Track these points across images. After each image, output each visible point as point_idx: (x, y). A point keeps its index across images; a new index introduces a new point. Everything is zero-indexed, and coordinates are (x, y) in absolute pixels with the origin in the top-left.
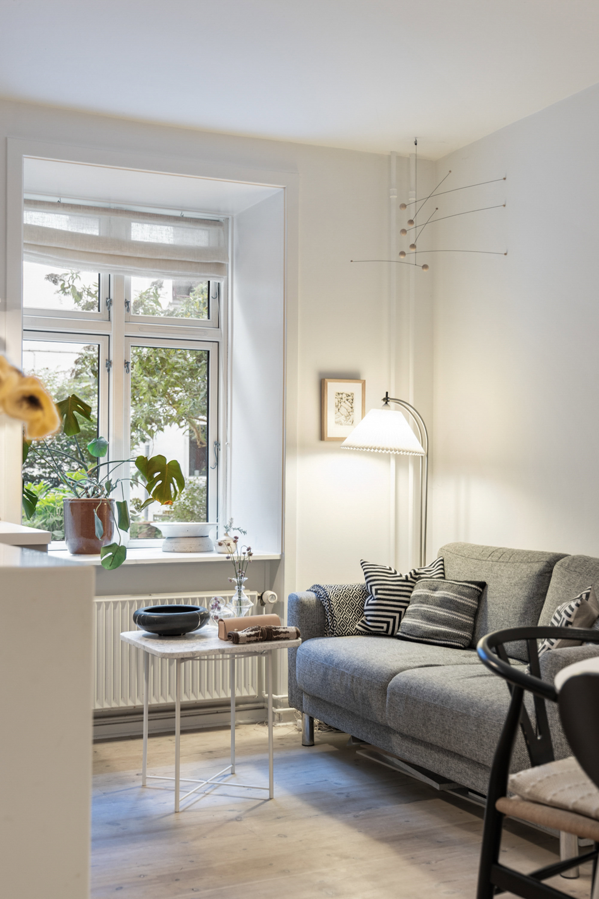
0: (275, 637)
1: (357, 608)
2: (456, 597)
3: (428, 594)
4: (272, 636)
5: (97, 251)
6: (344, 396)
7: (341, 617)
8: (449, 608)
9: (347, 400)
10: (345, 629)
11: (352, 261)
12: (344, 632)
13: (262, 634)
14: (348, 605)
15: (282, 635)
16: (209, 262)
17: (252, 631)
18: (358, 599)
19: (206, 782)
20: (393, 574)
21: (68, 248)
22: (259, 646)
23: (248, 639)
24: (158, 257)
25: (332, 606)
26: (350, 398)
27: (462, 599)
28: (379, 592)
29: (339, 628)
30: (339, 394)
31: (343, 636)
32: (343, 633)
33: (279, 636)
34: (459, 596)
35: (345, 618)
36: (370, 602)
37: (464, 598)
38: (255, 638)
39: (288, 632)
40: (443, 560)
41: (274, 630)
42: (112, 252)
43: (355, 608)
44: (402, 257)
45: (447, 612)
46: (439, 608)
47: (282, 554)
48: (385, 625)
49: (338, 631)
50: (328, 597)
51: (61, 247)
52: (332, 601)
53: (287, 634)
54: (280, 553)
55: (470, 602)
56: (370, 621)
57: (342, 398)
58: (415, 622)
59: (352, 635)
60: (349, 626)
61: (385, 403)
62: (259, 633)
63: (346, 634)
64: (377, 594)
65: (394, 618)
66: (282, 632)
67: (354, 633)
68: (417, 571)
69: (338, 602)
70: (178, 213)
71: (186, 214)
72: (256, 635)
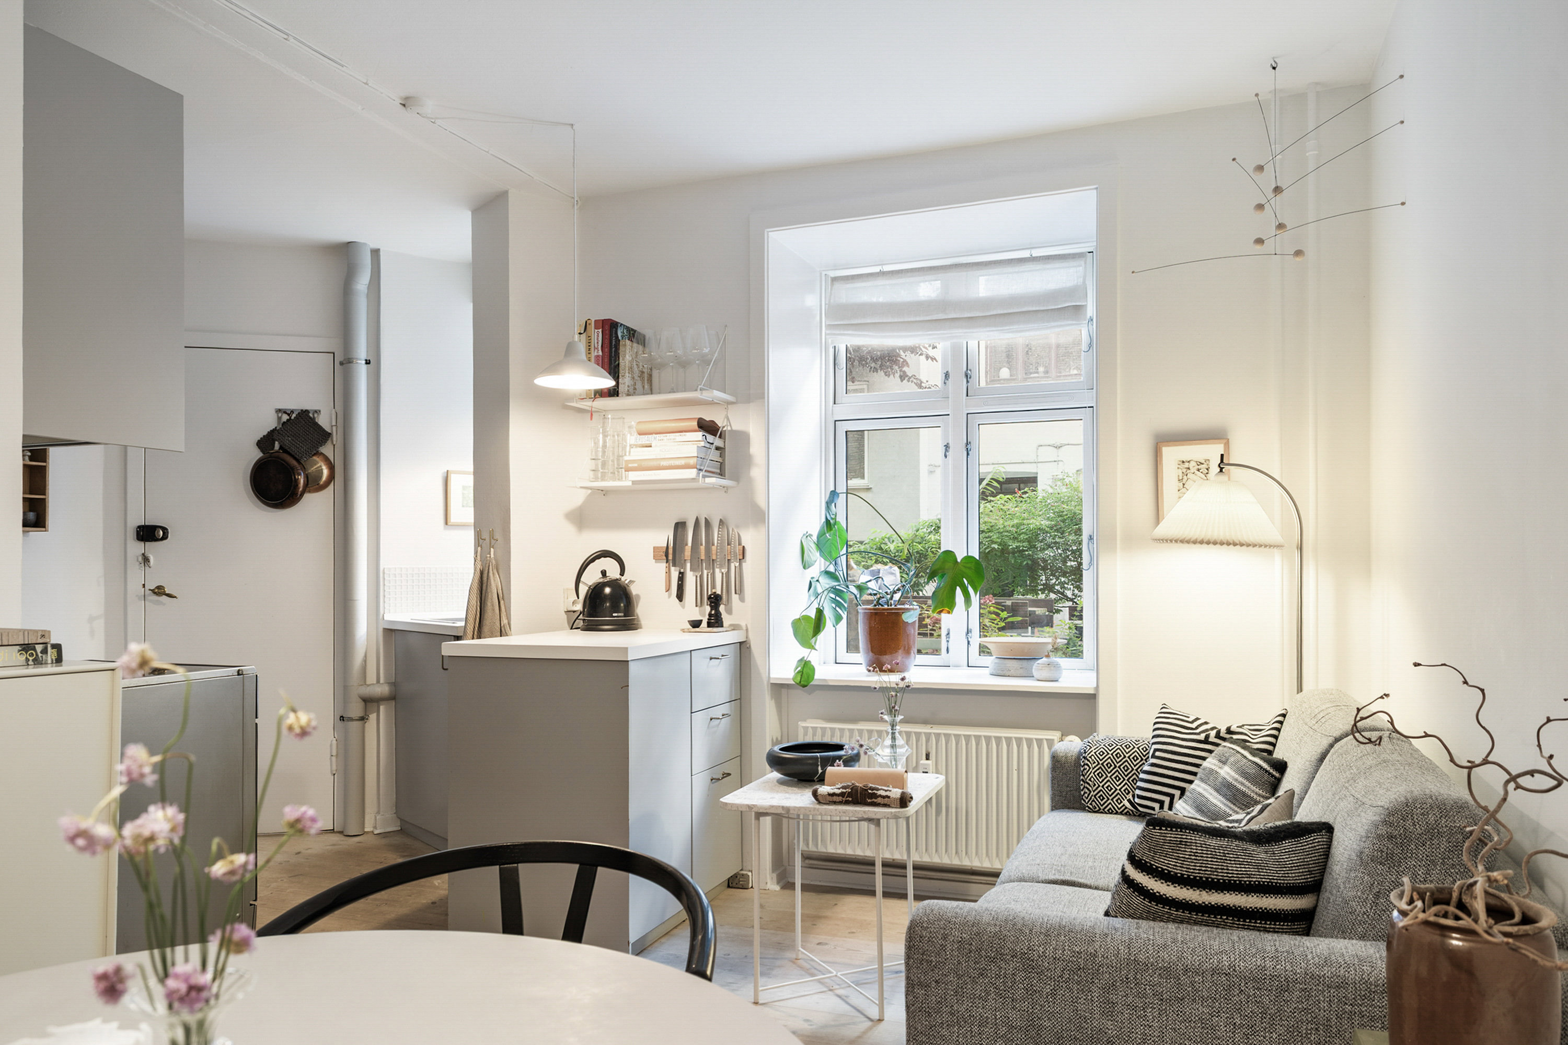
0: (869, 801)
1: (1133, 775)
2: (1236, 780)
3: (1213, 767)
4: (865, 799)
5: (918, 319)
6: (1193, 464)
7: (1101, 785)
8: (1224, 796)
9: (1198, 470)
10: (1104, 804)
11: (1133, 272)
12: (1102, 808)
13: (850, 794)
14: (1117, 768)
15: (879, 800)
16: (1059, 307)
17: (839, 789)
18: (1138, 761)
19: (835, 973)
20: (1192, 729)
21: (885, 321)
22: (836, 810)
23: (831, 799)
24: (992, 313)
25: (1086, 767)
26: (1205, 466)
27: (1242, 784)
28: (1157, 754)
29: (1093, 801)
30: (1183, 462)
31: (1102, 813)
32: (1100, 809)
33: (875, 800)
34: (1241, 779)
35: (1107, 787)
36: (1146, 768)
37: (1247, 783)
38: (840, 799)
39: (889, 797)
40: (1284, 716)
41: (870, 791)
42: (935, 317)
43: (1130, 775)
44: (1258, 247)
45: (1221, 802)
46: (1215, 794)
47: (1097, 688)
48: (1157, 806)
49: (1091, 804)
50: (1085, 753)
51: (877, 321)
52: (1088, 760)
53: (886, 799)
54: (1095, 686)
55: (1253, 791)
56: (1140, 797)
57: (1189, 468)
58: (1184, 808)
59: (1117, 813)
60: (1112, 800)
61: (1219, 470)
62: (845, 793)
63: (1106, 810)
64: (1153, 756)
65: (1172, 797)
66: (881, 796)
67: (1119, 811)
68: (1233, 728)
69: (1101, 762)
70: (1025, 254)
71: (1036, 253)
72: (842, 794)
